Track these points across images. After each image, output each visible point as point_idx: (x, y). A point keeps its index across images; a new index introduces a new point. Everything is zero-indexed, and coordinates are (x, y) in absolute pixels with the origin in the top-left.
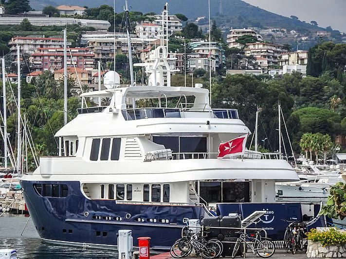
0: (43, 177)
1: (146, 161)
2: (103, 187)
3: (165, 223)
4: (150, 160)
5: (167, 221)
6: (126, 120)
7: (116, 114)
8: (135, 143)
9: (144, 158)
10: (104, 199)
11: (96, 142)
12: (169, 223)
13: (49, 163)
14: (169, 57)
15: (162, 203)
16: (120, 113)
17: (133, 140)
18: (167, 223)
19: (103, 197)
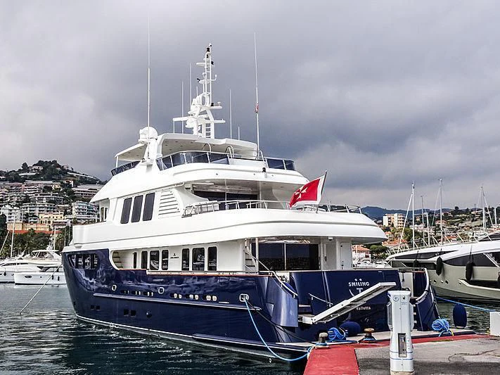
0: (76, 247)
1: (185, 216)
2: (135, 254)
3: (212, 301)
4: (191, 215)
5: (215, 298)
6: (161, 169)
7: (149, 166)
8: (171, 196)
9: (182, 212)
10: (137, 268)
11: (127, 202)
12: (217, 302)
13: (81, 232)
14: (212, 105)
15: (206, 271)
16: (155, 164)
17: (169, 193)
18: (214, 302)
19: (135, 267)
